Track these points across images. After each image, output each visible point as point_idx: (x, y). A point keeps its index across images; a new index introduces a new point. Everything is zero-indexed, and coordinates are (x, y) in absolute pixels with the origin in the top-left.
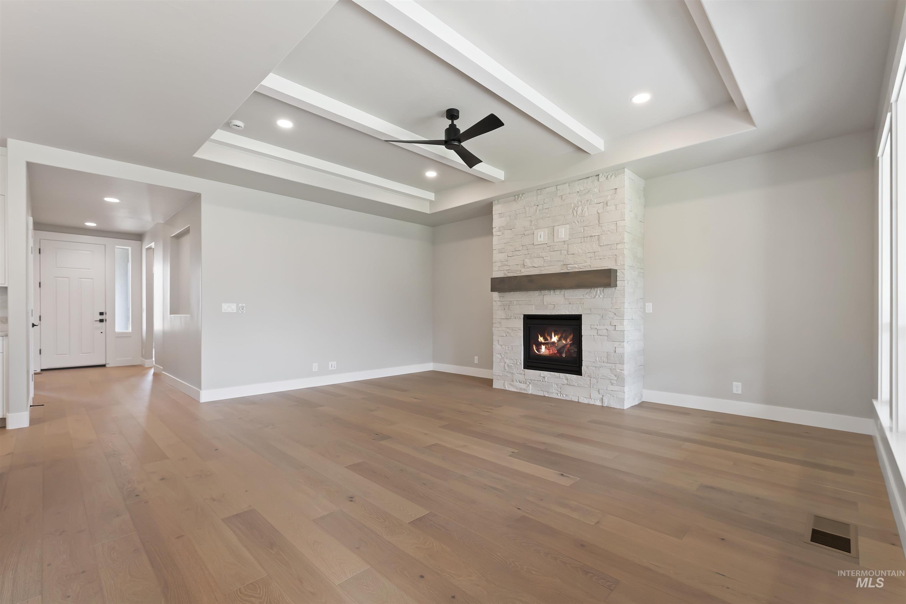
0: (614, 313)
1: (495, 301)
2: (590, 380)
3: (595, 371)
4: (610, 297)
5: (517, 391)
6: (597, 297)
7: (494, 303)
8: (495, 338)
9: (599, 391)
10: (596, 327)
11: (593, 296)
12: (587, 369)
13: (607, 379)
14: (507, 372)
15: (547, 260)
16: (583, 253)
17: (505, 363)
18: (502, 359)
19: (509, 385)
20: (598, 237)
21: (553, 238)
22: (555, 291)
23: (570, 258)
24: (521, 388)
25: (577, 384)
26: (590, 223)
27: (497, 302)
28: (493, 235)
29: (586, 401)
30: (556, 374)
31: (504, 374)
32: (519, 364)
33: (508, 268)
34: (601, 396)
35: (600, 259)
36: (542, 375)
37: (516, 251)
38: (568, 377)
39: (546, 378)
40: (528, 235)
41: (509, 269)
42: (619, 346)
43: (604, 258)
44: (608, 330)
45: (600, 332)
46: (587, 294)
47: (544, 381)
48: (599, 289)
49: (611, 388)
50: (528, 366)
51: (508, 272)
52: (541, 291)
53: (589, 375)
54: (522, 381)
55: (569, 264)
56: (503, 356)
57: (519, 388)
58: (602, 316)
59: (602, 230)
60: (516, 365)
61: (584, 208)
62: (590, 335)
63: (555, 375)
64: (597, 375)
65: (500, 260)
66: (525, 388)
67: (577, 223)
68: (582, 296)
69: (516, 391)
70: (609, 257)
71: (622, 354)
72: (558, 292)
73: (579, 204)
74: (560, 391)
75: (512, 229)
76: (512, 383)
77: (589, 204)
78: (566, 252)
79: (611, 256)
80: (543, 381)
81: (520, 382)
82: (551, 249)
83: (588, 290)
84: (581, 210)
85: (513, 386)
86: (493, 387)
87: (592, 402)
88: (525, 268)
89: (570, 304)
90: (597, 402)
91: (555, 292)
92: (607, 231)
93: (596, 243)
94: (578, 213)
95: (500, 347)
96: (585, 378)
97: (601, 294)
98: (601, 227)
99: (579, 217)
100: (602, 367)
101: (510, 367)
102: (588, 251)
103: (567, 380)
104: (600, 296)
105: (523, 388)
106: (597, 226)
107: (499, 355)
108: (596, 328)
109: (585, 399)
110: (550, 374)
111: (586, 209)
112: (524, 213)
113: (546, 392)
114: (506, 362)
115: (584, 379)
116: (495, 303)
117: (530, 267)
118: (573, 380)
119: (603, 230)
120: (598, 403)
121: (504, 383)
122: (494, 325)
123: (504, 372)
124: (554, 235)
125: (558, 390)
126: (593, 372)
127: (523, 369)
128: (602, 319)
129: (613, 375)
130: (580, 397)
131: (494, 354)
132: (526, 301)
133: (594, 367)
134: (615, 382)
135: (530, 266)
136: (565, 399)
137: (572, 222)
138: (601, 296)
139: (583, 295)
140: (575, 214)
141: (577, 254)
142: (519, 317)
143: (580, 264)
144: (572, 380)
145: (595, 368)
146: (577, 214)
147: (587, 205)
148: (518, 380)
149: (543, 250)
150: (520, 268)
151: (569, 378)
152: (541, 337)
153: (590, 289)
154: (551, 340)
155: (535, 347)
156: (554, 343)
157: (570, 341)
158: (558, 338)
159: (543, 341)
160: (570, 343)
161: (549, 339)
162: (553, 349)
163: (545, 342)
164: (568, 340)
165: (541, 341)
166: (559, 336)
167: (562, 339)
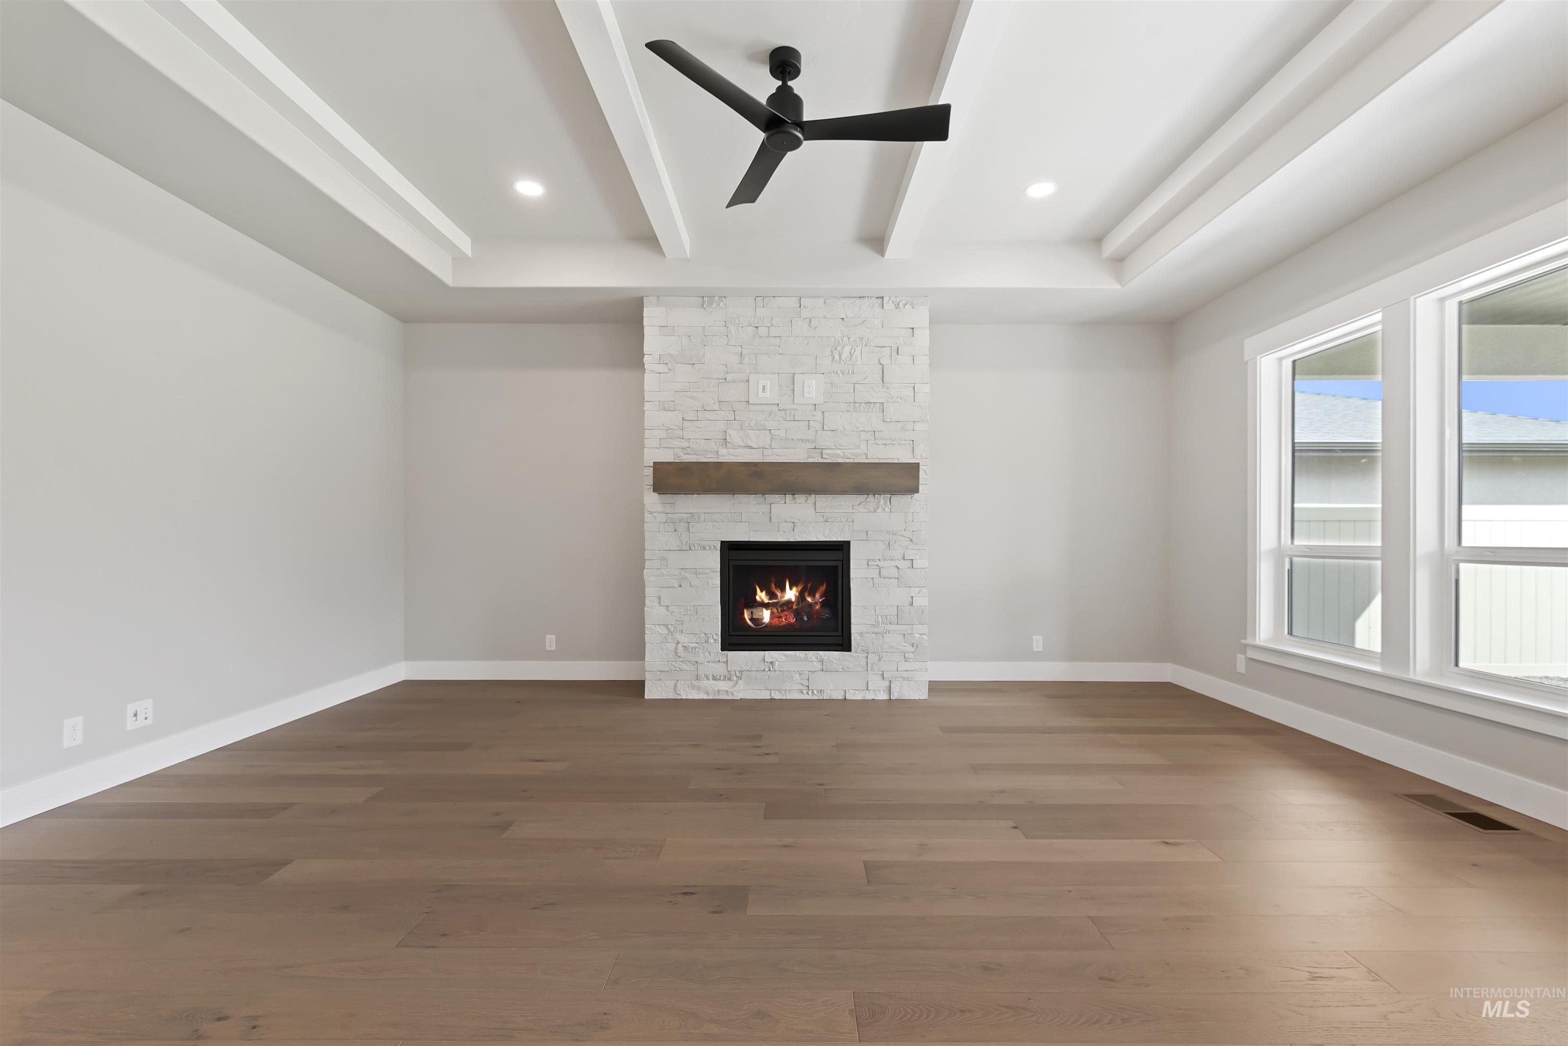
0: (909, 538)
1: (651, 513)
2: (867, 657)
3: (875, 641)
4: (902, 512)
5: (708, 698)
6: (880, 510)
7: (648, 517)
8: (650, 591)
9: (883, 675)
10: (878, 563)
11: (872, 509)
12: (862, 639)
13: (895, 652)
14: (682, 662)
15: (779, 436)
16: (852, 431)
17: (678, 643)
18: (670, 636)
19: (687, 689)
20: (882, 407)
21: (792, 396)
22: (795, 496)
23: (827, 438)
24: (718, 690)
25: (842, 668)
26: (866, 378)
27: (655, 514)
28: (645, 369)
29: (859, 696)
30: (798, 655)
31: (674, 666)
32: (712, 641)
33: (685, 444)
34: (887, 683)
35: (885, 444)
36: (768, 659)
37: (706, 410)
38: (823, 657)
39: (777, 663)
40: (734, 382)
41: (688, 446)
42: (917, 595)
43: (891, 444)
44: (898, 568)
45: (884, 572)
46: (860, 504)
47: (772, 670)
48: (882, 496)
49: (904, 666)
50: (730, 644)
51: (685, 452)
52: (766, 496)
53: (866, 648)
54: (720, 676)
55: (826, 447)
56: (672, 629)
57: (714, 691)
58: (887, 543)
59: (889, 396)
60: (705, 645)
61: (855, 351)
62: (866, 578)
63: (796, 655)
64: (879, 647)
65: (664, 426)
66: (728, 689)
67: (841, 375)
68: (851, 508)
69: (705, 698)
70: (901, 442)
71: (923, 607)
72: (801, 498)
73: (845, 340)
74: (808, 685)
75: (694, 364)
76: (696, 683)
77: (864, 345)
78: (819, 426)
79: (904, 442)
80: (770, 670)
81: (715, 678)
82: (788, 417)
83: (862, 498)
84: (849, 354)
85: (699, 688)
86: (646, 697)
87: (870, 696)
88: (726, 448)
89: (826, 521)
90: (878, 694)
91: (794, 498)
92: (897, 397)
93: (877, 416)
94: (844, 357)
95: (663, 609)
96: (857, 654)
97: (885, 503)
98: (887, 388)
99: (845, 364)
100: (889, 632)
101: (690, 650)
102: (862, 429)
103: (821, 663)
104: (884, 509)
105: (724, 689)
106: (880, 386)
107: (662, 627)
108: (878, 565)
109: (857, 692)
110: (785, 655)
111: (858, 352)
112: (725, 337)
113: (777, 691)
114: (680, 641)
115: (855, 657)
116: (650, 515)
117: (739, 446)
118: (833, 660)
119: (890, 395)
120: (882, 696)
121: (676, 686)
122: (647, 564)
123: (674, 663)
124: (794, 390)
125: (802, 684)
126: (873, 642)
127: (720, 651)
128: (888, 548)
129: (906, 644)
130: (847, 691)
131: (647, 626)
132: (729, 515)
133: (873, 633)
134: (910, 656)
135: (740, 444)
136: (817, 698)
137: (832, 372)
138: (887, 509)
139: (853, 506)
140: (837, 357)
141: (841, 431)
142: (712, 547)
143: (848, 451)
144: (832, 661)
145: (876, 635)
146: (840, 358)
147: (861, 346)
148: (711, 676)
149: (770, 415)
150: (715, 446)
151: (826, 658)
152: (762, 591)
153: (867, 496)
154: (784, 597)
155: (748, 615)
156: (789, 602)
157: (821, 597)
158: (797, 591)
159: (766, 600)
160: (821, 600)
161: (779, 594)
162: (787, 616)
163: (770, 601)
164: (817, 596)
165: (763, 601)
166: (800, 588)
167: (806, 594)
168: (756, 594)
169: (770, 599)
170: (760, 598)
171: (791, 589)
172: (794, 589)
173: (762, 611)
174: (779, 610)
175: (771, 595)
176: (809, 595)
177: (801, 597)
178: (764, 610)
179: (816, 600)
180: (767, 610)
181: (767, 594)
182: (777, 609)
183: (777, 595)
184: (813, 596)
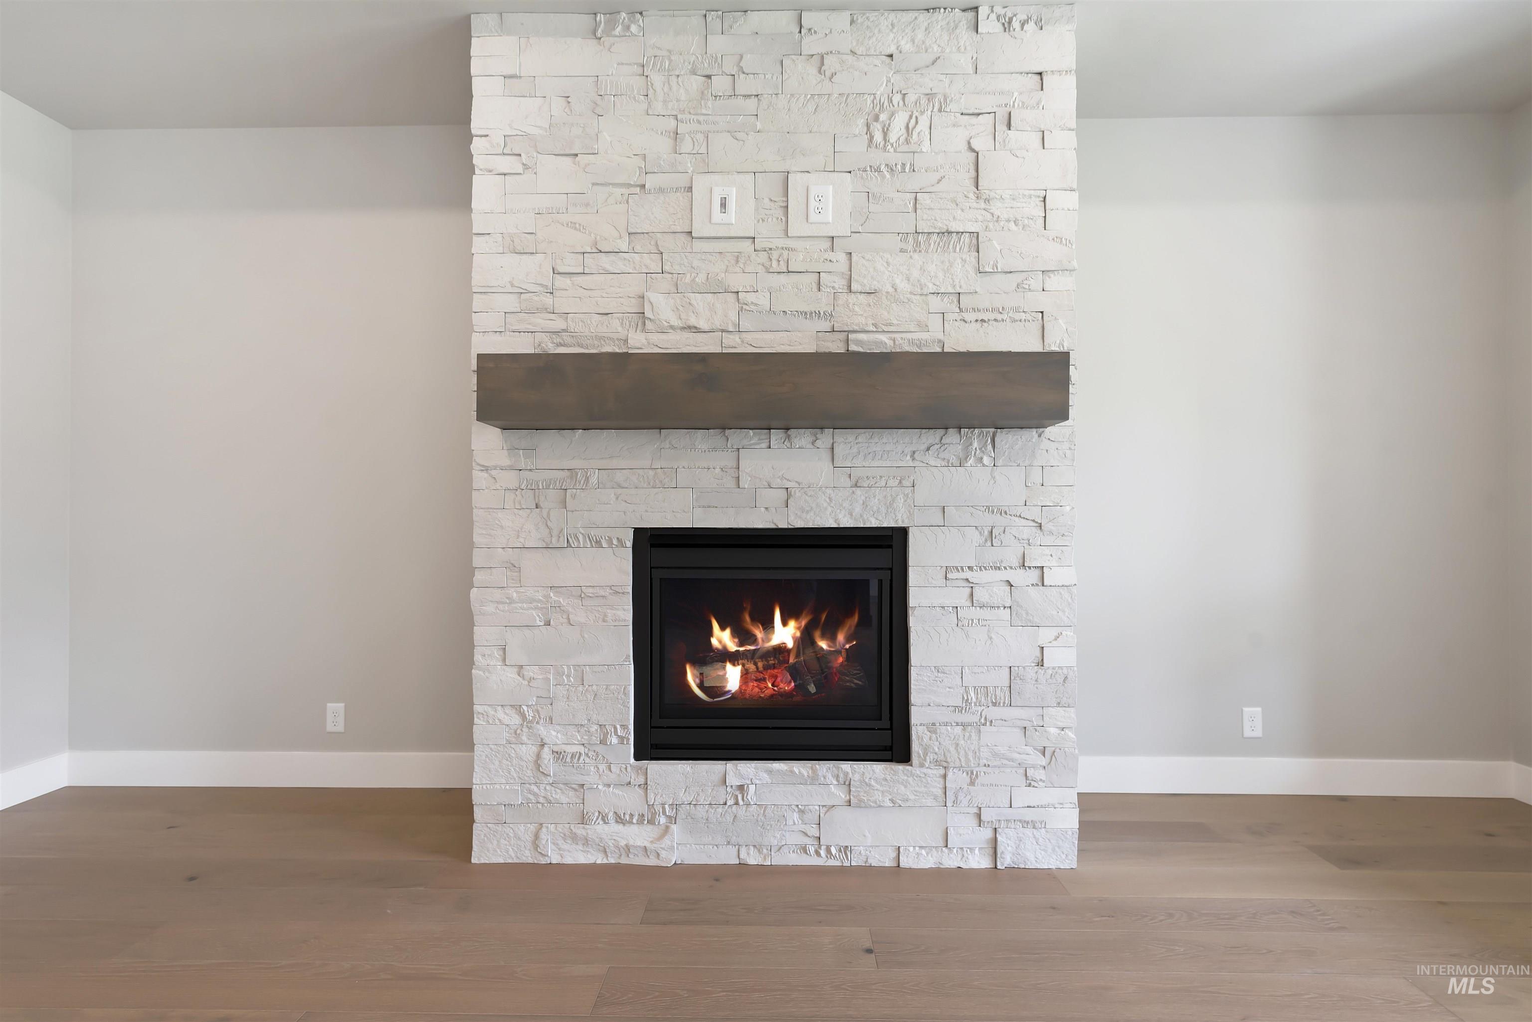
0: (1034, 521)
1: (486, 469)
2: (945, 776)
3: (962, 742)
4: (1018, 465)
5: (605, 861)
6: (971, 461)
7: (480, 478)
8: (483, 634)
9: (979, 816)
10: (968, 574)
11: (954, 460)
12: (934, 736)
13: (1004, 766)
14: (551, 784)
15: (756, 305)
16: (911, 293)
17: (543, 745)
18: (525, 730)
19: (560, 842)
20: (974, 241)
21: (784, 219)
22: (792, 432)
23: (857, 309)
24: (627, 845)
25: (892, 800)
26: (939, 181)
27: (494, 473)
29: (927, 862)
30: (796, 771)
31: (535, 794)
32: (615, 740)
33: (559, 324)
34: (989, 833)
35: (983, 321)
36: (733, 780)
37: (601, 252)
38: (850, 775)
39: (752, 788)
40: (661, 190)
41: (564, 327)
42: (1055, 643)
43: (995, 320)
44: (1012, 586)
45: (979, 594)
46: (928, 449)
47: (741, 802)
48: (977, 431)
49: (1024, 796)
50: (655, 746)
51: (558, 340)
52: (727, 432)
53: (942, 758)
54: (632, 815)
55: (856, 328)
56: (530, 715)
57: (617, 847)
58: (986, 533)
59: (989, 216)
60: (600, 749)
61: (917, 122)
62: (943, 607)
63: (792, 772)
64: (970, 755)
65: (512, 285)
66: (648, 845)
67: (888, 176)
68: (908, 457)
69: (599, 862)
70: (1017, 316)
71: (1065, 671)
72: (802, 438)
73: (895, 102)
74: (818, 835)
75: (577, 155)
76: (580, 831)
77: (936, 109)
78: (840, 283)
79: (1023, 316)
80: (737, 803)
81: (619, 820)
82: (775, 263)
83: (931, 437)
84: (904, 131)
85: (586, 841)
86: (474, 860)
87: (951, 861)
88: (644, 330)
89: (856, 486)
90: (970, 857)
91: (789, 437)
92: (1008, 221)
93: (964, 261)
94: (893, 137)
95: (511, 674)
96: (925, 770)
97: (983, 448)
98: (987, 201)
99: (895, 151)
100: (991, 722)
101: (568, 760)
102: (932, 289)
103: (845, 788)
104: (982, 458)
105: (639, 843)
106: (971, 195)
107: (508, 710)
108: (967, 580)
109: (923, 852)
110: (770, 772)
111: (923, 125)
112: (642, 97)
113: (752, 848)
114: (547, 740)
115: (918, 776)
116: (485, 475)
117: (672, 327)
118: (873, 783)
119: (993, 214)
120: (979, 861)
121: (537, 836)
122: (479, 577)
123: (534, 788)
124: (787, 207)
125: (806, 834)
126: (957, 745)
127: (632, 760)
128: (989, 544)
129: (1029, 749)
130: (901, 850)
131: (477, 708)
132: (651, 473)
133: (957, 724)
134: (1040, 774)
135: (672, 323)
136: (838, 863)
137: (868, 169)
138: (986, 460)
139: (914, 452)
140: (878, 137)
141: (887, 293)
142: (615, 542)
143: (904, 335)
144: (870, 785)
145: (964, 730)
146: (885, 139)
147: (929, 113)
148: (611, 815)
149: (737, 262)
150: (620, 329)
151: (857, 777)
152: (723, 628)
153: (942, 431)
154: (769, 640)
155: (693, 675)
156: (780, 650)
157: (848, 640)
158: (798, 628)
159: (732, 647)
160: (847, 646)
161: (759, 634)
162: (776, 677)
163: (741, 649)
164: (841, 637)
165: (725, 647)
166: (803, 623)
167: (817, 634)
168: (710, 633)
169: (741, 645)
170: (720, 642)
171: (785, 623)
172: (792, 624)
173: (724, 668)
174: (760, 665)
175: (743, 636)
176: (823, 636)
177: (806, 639)
178: (729, 666)
179: (838, 647)
180: (734, 665)
181: (735, 633)
182: (756, 664)
183: (755, 636)
184: (832, 638)
